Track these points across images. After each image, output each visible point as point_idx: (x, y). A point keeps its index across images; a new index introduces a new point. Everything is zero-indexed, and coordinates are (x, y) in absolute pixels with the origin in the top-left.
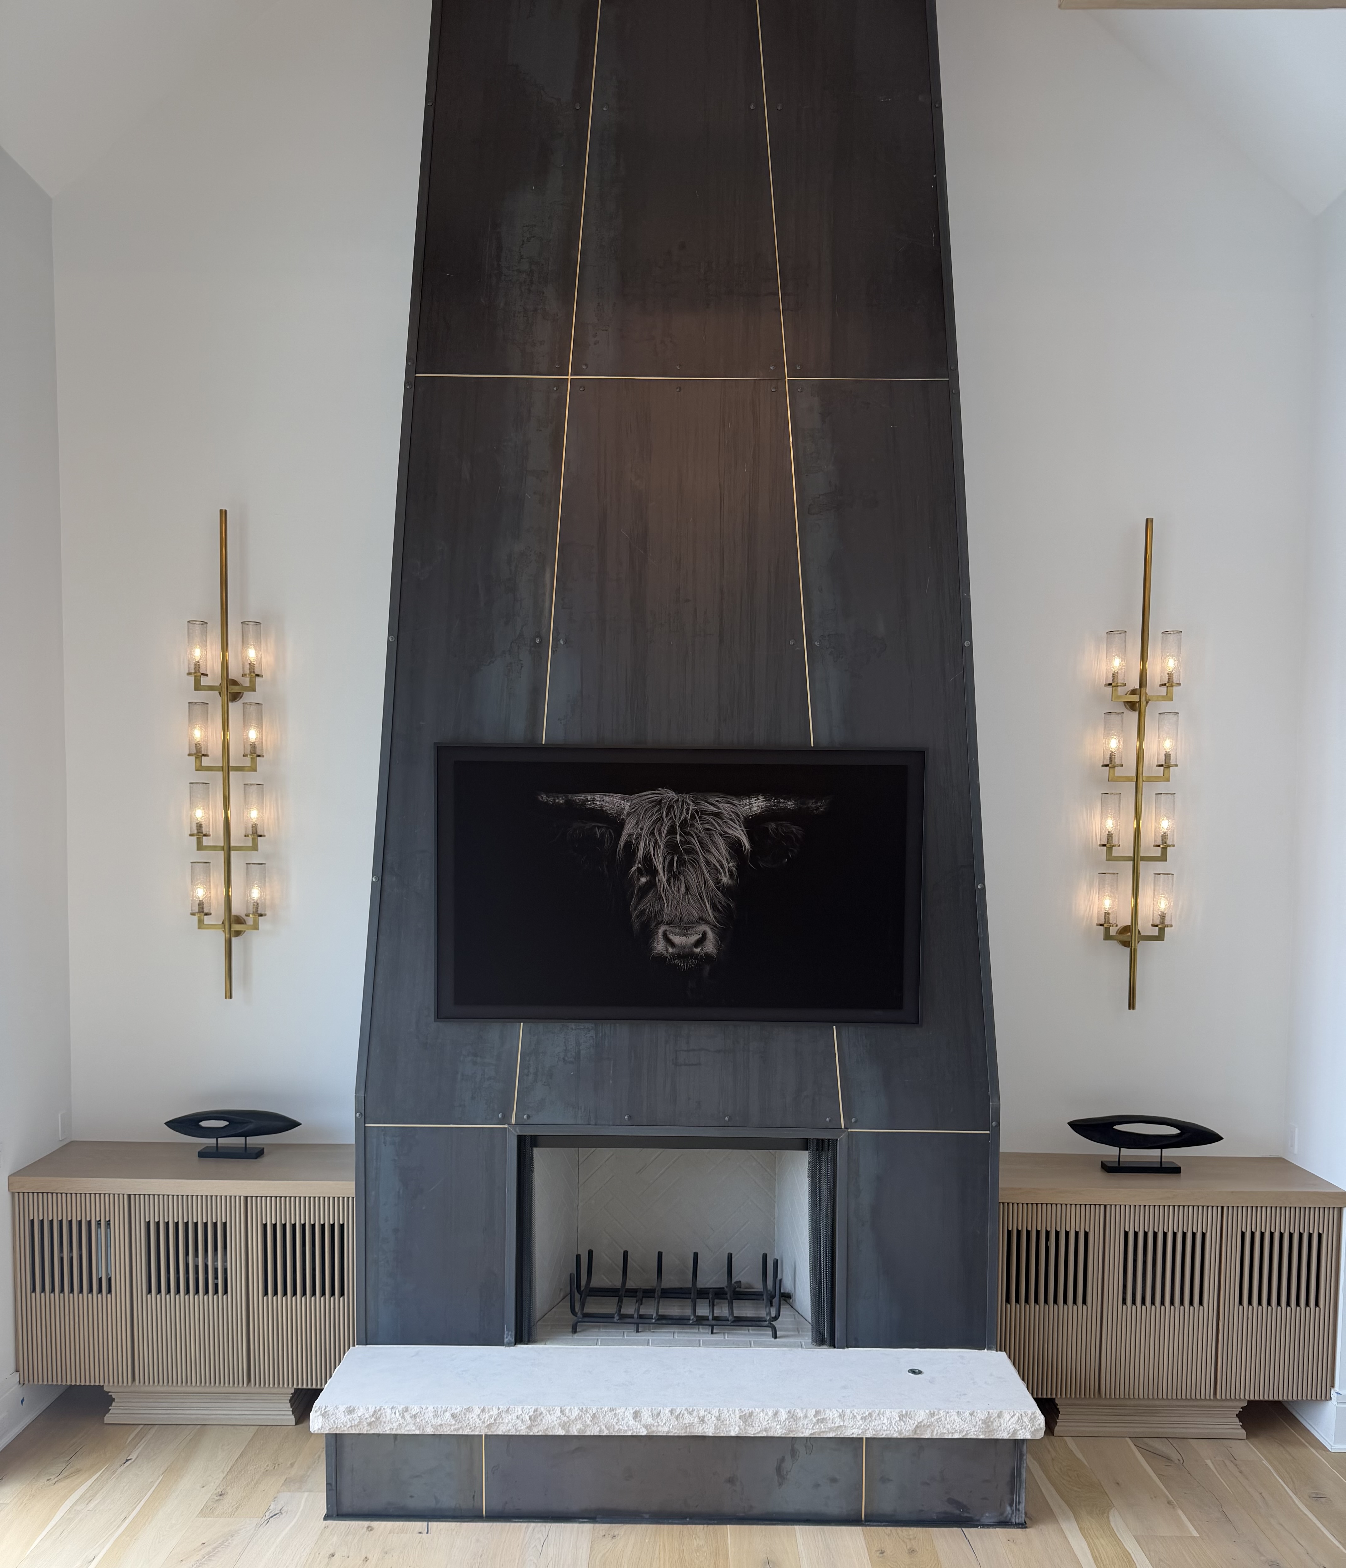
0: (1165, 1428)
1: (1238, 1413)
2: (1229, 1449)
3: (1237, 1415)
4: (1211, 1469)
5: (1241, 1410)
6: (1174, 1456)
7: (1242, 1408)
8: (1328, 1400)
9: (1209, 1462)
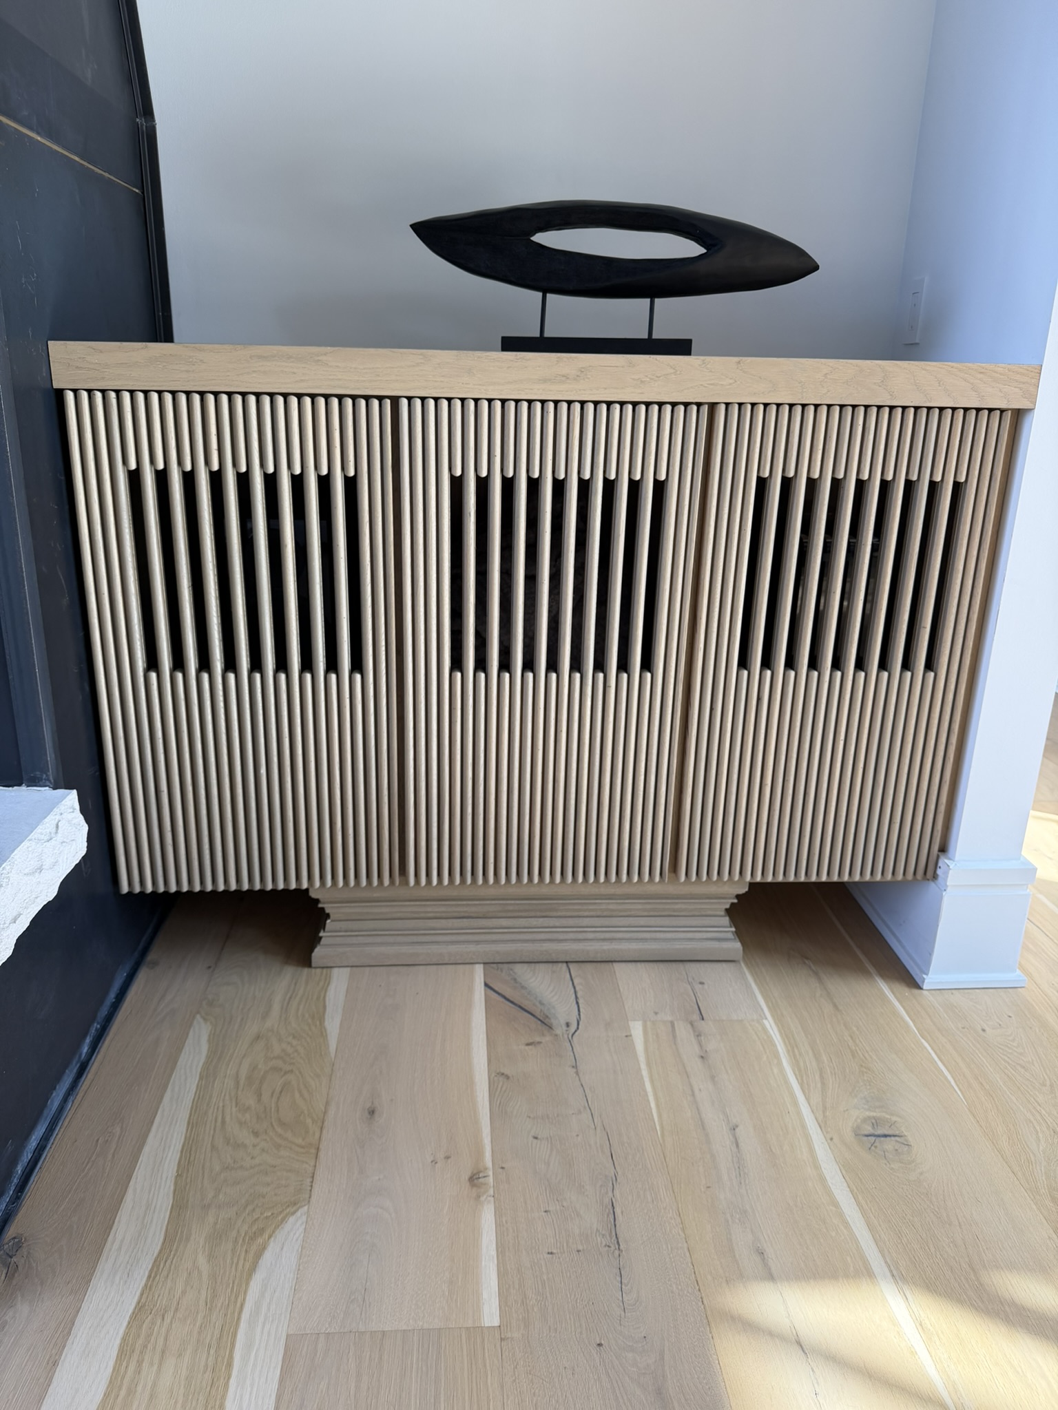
0: (566, 940)
1: (728, 906)
2: (698, 987)
3: (726, 910)
4: (634, 1049)
5: (736, 901)
6: (562, 1010)
7: (738, 896)
8: (928, 880)
9: (637, 1029)
